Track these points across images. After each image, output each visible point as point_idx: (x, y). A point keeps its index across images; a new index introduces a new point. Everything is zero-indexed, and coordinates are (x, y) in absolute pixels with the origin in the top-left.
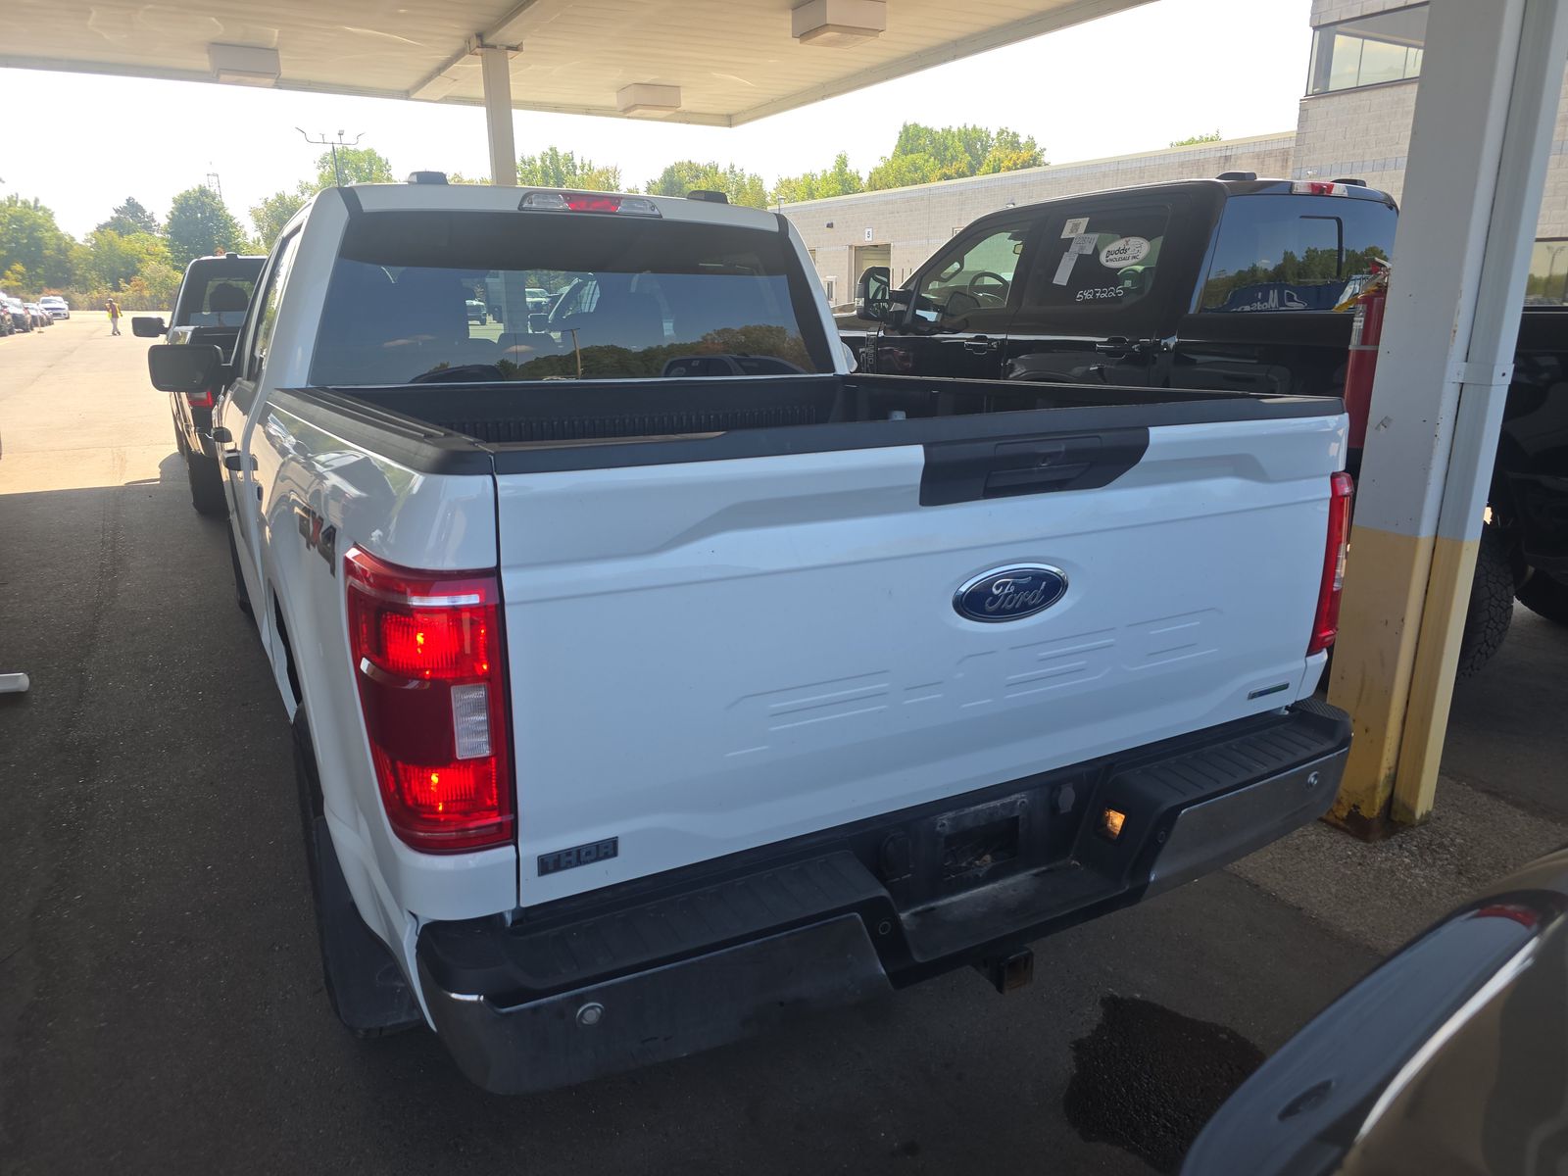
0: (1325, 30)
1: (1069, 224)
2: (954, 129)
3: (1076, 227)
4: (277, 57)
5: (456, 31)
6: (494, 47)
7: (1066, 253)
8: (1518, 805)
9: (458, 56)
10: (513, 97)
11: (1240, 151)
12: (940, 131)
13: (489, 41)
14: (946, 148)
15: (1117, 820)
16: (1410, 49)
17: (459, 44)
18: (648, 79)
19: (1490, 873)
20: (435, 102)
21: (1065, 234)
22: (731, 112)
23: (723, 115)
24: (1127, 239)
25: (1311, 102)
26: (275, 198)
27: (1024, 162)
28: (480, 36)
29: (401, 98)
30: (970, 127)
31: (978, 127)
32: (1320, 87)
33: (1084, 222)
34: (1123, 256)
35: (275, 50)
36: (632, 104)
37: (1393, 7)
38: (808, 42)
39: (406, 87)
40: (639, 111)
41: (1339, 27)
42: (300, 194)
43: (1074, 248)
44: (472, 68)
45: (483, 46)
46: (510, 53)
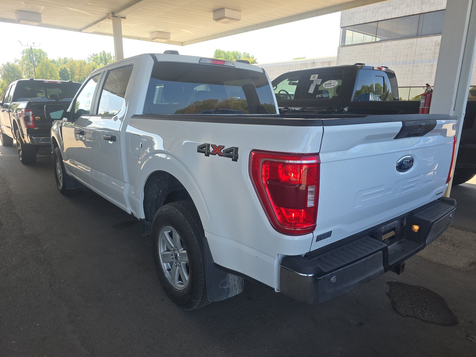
0: (344, 28)
1: (312, 76)
2: (231, 52)
3: (314, 77)
4: (41, 15)
5: (105, 11)
6: (117, 17)
7: (312, 84)
8: (457, 228)
9: (103, 19)
10: (123, 34)
11: (317, 61)
12: (227, 52)
13: (116, 15)
14: (229, 57)
15: (416, 228)
16: (365, 35)
17: (104, 15)
18: (161, 30)
19: (460, 245)
20: (90, 33)
21: (311, 79)
22: (183, 42)
23: (180, 42)
24: (331, 80)
25: (341, 48)
26: (6, 63)
27: (252, 62)
28: (113, 13)
29: (78, 31)
30: (235, 51)
31: (237, 51)
32: (343, 44)
33: (317, 76)
34: (330, 85)
35: (40, 14)
36: (156, 37)
37: (362, 23)
38: (218, 22)
39: (81, 28)
40: (157, 39)
41: (347, 28)
42: (15, 63)
43: (315, 83)
44: (109, 23)
45: (114, 16)
46: (122, 19)
